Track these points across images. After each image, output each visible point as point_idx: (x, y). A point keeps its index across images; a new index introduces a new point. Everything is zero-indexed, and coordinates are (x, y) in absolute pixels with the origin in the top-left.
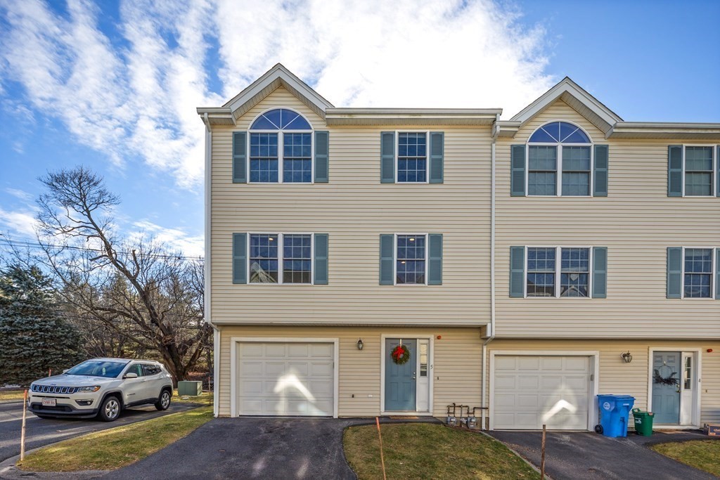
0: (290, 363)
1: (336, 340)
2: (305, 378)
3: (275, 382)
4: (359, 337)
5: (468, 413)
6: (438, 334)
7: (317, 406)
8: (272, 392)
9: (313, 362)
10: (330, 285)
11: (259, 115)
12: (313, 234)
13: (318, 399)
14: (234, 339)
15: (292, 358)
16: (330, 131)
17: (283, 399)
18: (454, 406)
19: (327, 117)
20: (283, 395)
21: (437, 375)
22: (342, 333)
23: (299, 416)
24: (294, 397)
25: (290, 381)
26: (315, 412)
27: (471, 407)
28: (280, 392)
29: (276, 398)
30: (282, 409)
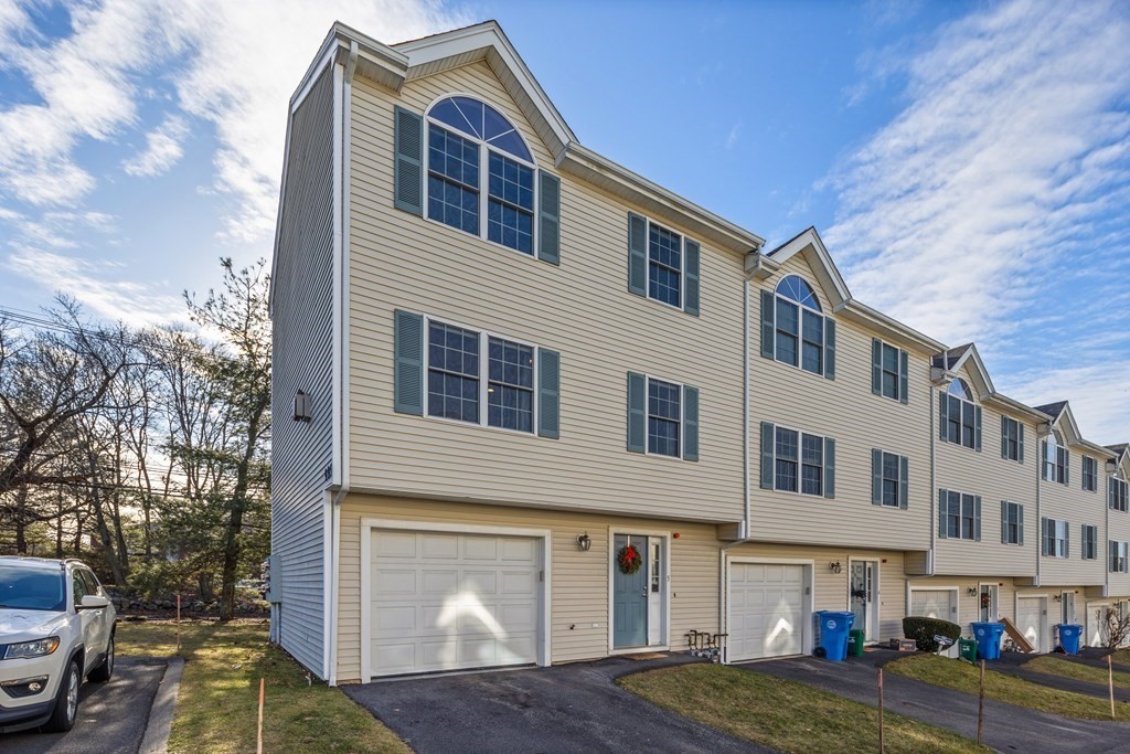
0: (468, 573)
1: (546, 533)
2: (490, 598)
3: (438, 607)
4: (584, 529)
5: (708, 643)
6: (676, 531)
7: (510, 646)
8: (433, 627)
9: (506, 569)
10: (561, 440)
11: (444, 96)
12: (536, 347)
13: (511, 635)
14: (368, 522)
15: (471, 562)
16: (562, 179)
17: (454, 638)
18: (696, 634)
19: (568, 155)
20: (453, 631)
21: (675, 590)
22: (556, 522)
23: (481, 669)
24: (472, 634)
25: (465, 605)
26: (507, 659)
27: (712, 635)
28: (446, 627)
29: (440, 637)
30: (450, 659)
